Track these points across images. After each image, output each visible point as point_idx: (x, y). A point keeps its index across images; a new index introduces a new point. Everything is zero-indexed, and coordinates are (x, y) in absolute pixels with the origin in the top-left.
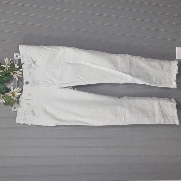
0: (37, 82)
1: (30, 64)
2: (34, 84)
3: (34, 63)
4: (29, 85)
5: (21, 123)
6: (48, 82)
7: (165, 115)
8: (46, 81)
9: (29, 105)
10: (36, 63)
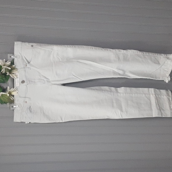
0: (33, 81)
1: (25, 64)
2: (30, 82)
3: (29, 63)
4: (25, 84)
5: (19, 121)
6: (43, 80)
7: (161, 108)
8: (42, 79)
9: (26, 102)
10: (31, 63)
